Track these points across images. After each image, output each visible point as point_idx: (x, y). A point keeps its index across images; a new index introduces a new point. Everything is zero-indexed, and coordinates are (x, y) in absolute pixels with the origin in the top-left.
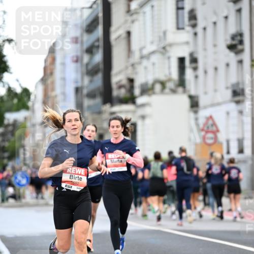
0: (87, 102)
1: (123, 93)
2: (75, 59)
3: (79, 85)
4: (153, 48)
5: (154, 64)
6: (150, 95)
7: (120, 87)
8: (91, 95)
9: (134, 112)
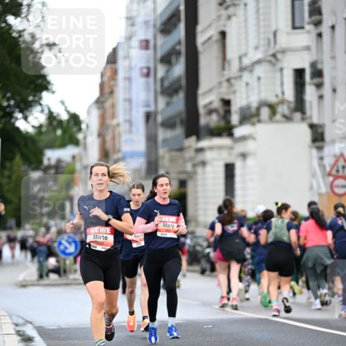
0: (162, 134)
1: (214, 120)
2: (145, 71)
3: (152, 109)
4: (259, 55)
5: (259, 78)
6: (253, 124)
7: (210, 112)
8: (169, 124)
9: (231, 148)
